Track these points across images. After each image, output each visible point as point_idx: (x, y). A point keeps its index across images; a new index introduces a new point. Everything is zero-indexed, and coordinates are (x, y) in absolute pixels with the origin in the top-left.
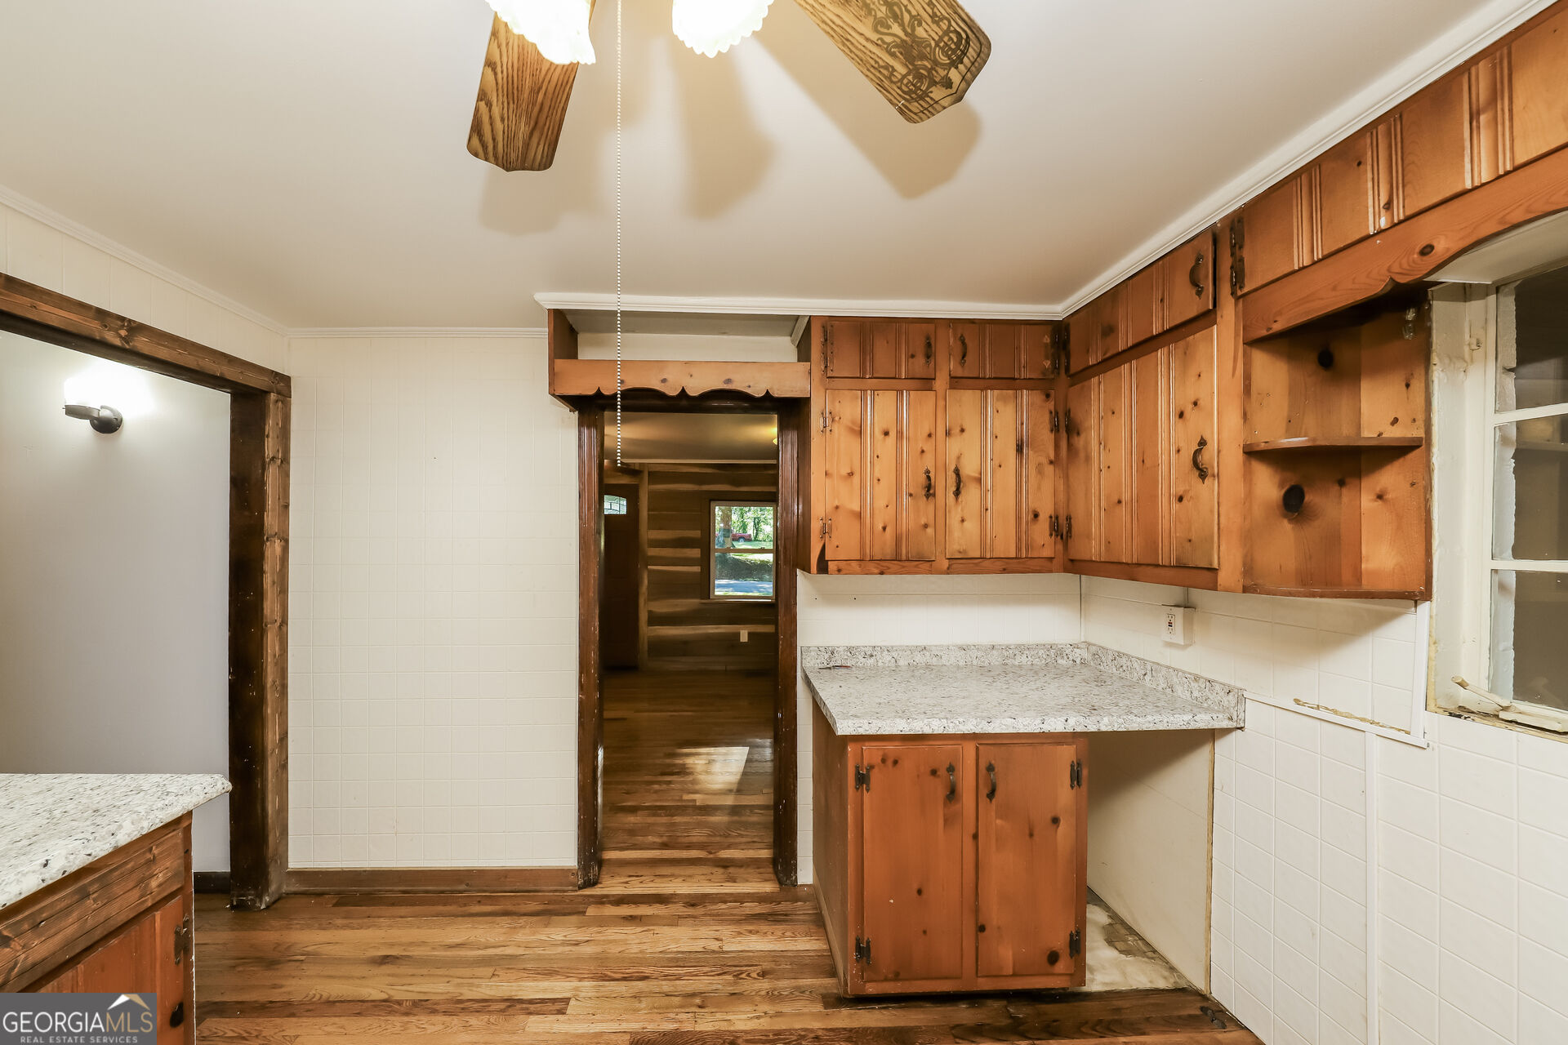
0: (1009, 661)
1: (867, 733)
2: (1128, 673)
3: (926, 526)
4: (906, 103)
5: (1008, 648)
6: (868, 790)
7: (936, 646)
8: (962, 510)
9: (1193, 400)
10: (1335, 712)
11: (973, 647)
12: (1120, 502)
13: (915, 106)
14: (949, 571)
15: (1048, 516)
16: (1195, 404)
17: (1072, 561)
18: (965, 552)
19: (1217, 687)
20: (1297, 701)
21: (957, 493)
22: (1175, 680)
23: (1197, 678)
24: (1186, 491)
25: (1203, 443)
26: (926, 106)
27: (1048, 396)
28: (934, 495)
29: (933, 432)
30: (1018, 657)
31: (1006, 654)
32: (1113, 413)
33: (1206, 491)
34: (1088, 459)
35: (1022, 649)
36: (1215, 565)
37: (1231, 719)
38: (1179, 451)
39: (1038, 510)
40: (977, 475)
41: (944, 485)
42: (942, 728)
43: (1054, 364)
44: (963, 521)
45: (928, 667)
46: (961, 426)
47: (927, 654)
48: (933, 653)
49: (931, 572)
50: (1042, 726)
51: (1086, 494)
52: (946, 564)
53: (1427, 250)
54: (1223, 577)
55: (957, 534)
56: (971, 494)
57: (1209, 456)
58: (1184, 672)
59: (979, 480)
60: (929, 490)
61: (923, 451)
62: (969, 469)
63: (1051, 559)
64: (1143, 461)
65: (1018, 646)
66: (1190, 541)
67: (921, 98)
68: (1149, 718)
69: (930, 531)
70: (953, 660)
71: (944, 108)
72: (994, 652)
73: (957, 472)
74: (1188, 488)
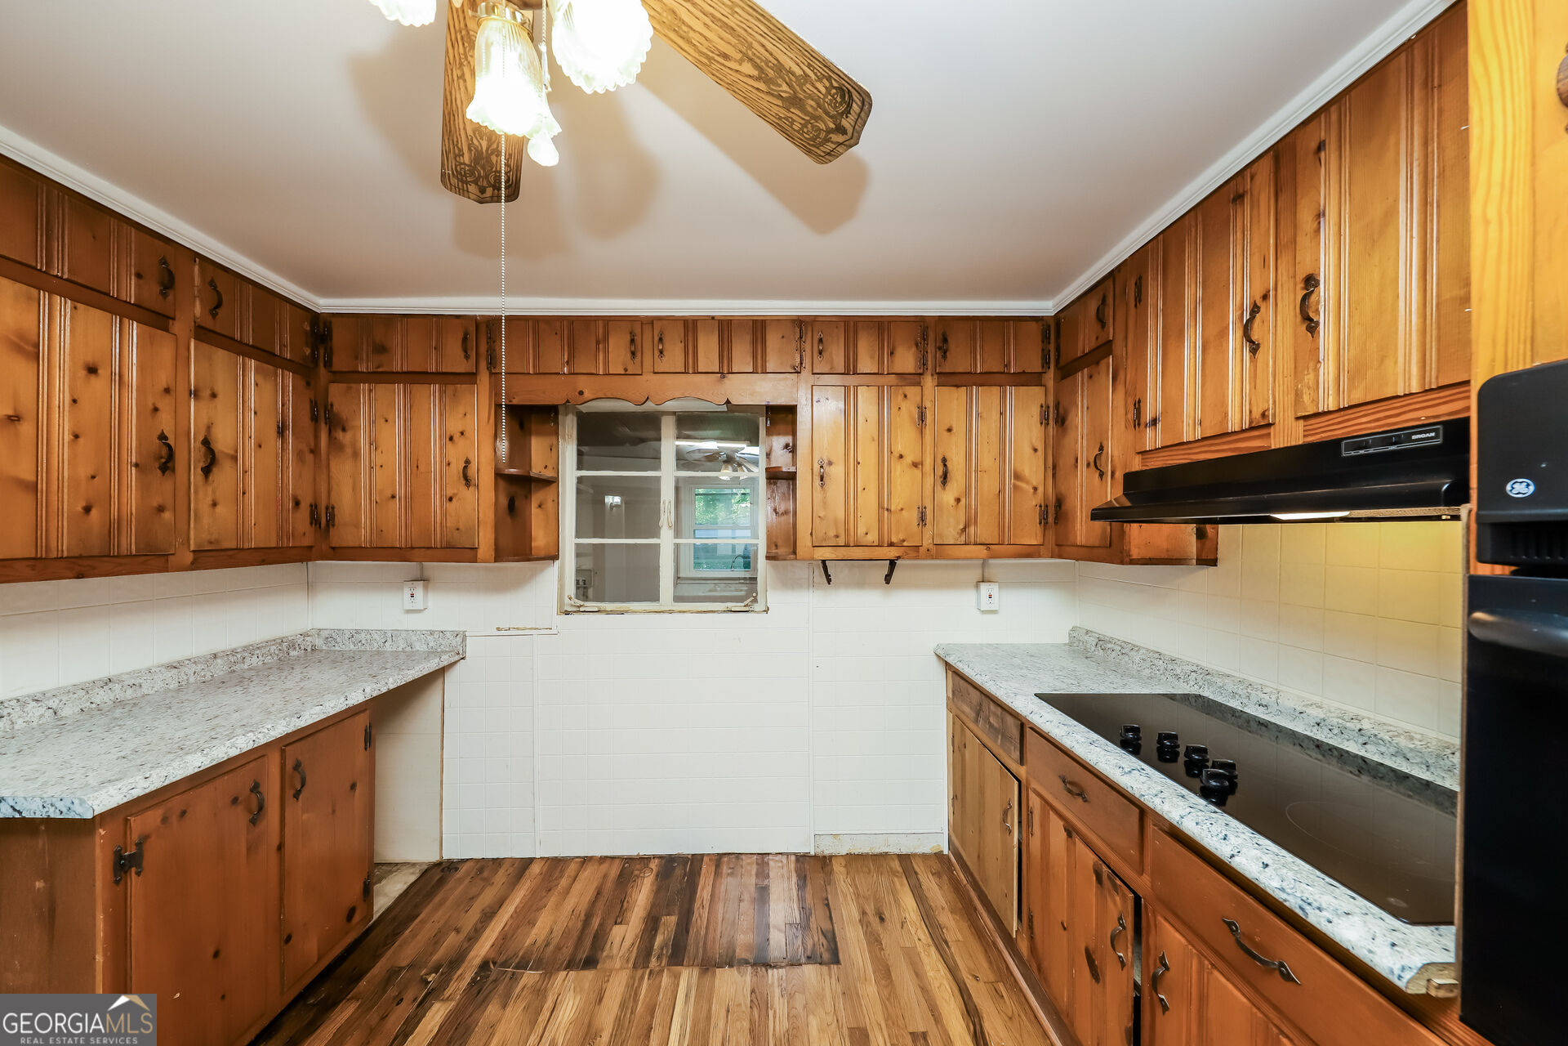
0: (236, 668)
1: (147, 791)
2: (368, 645)
3: (161, 509)
4: (451, 176)
5: (234, 652)
6: (138, 874)
7: (129, 673)
8: (214, 492)
9: (461, 430)
10: (518, 629)
11: (187, 662)
12: (393, 497)
13: (454, 181)
14: (195, 565)
15: (308, 504)
16: (462, 433)
17: (333, 548)
18: (217, 541)
19: (448, 635)
20: (498, 629)
21: (207, 471)
22: (414, 638)
23: (432, 633)
24: (455, 494)
25: (467, 462)
26: (461, 187)
27: (308, 384)
28: (173, 470)
29: (172, 387)
30: (247, 661)
31: (232, 659)
32: (387, 421)
33: (468, 495)
34: (356, 454)
35: (250, 649)
36: (477, 546)
37: (458, 654)
38: (449, 464)
39: (300, 498)
40: (232, 452)
41: (190, 458)
42: (251, 742)
43: (313, 353)
44: (214, 504)
45: (118, 703)
46: (212, 389)
47: (117, 687)
48: (127, 683)
49: (166, 570)
50: (347, 702)
51: (354, 489)
52: (190, 557)
53: (581, 393)
54: (481, 553)
55: (206, 520)
56: (223, 475)
57: (472, 471)
58: (420, 631)
59: (235, 458)
60: (167, 463)
61: (156, 409)
62: (223, 441)
63: (310, 547)
64: (417, 467)
65: (245, 649)
66: (458, 529)
67: (463, 182)
68: (417, 668)
69: (167, 515)
70: (159, 685)
71: (469, 198)
72: (219, 661)
73: (206, 442)
74: (456, 492)
